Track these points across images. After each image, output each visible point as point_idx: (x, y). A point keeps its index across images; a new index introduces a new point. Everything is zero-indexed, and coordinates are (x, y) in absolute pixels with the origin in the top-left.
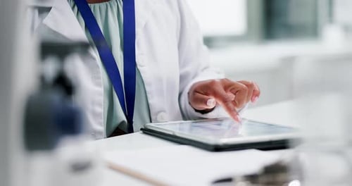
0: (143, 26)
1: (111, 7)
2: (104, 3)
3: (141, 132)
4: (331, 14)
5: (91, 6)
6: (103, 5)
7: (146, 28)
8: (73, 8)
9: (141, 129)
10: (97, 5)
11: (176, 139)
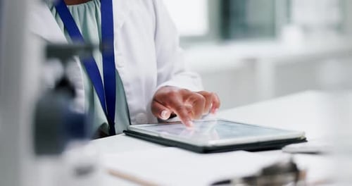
0: (121, 25)
1: (89, 7)
2: (83, 5)
3: (124, 134)
4: (288, 14)
5: (70, 7)
6: (81, 6)
7: (124, 29)
8: (51, 10)
9: (124, 131)
10: (75, 7)
11: (162, 142)
